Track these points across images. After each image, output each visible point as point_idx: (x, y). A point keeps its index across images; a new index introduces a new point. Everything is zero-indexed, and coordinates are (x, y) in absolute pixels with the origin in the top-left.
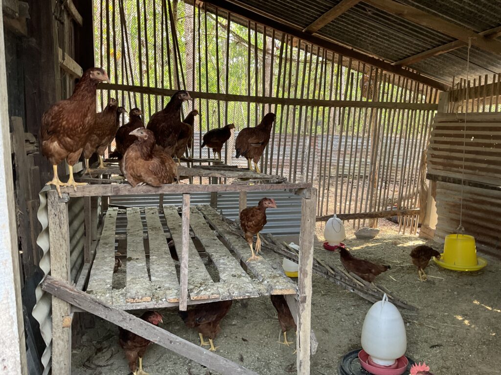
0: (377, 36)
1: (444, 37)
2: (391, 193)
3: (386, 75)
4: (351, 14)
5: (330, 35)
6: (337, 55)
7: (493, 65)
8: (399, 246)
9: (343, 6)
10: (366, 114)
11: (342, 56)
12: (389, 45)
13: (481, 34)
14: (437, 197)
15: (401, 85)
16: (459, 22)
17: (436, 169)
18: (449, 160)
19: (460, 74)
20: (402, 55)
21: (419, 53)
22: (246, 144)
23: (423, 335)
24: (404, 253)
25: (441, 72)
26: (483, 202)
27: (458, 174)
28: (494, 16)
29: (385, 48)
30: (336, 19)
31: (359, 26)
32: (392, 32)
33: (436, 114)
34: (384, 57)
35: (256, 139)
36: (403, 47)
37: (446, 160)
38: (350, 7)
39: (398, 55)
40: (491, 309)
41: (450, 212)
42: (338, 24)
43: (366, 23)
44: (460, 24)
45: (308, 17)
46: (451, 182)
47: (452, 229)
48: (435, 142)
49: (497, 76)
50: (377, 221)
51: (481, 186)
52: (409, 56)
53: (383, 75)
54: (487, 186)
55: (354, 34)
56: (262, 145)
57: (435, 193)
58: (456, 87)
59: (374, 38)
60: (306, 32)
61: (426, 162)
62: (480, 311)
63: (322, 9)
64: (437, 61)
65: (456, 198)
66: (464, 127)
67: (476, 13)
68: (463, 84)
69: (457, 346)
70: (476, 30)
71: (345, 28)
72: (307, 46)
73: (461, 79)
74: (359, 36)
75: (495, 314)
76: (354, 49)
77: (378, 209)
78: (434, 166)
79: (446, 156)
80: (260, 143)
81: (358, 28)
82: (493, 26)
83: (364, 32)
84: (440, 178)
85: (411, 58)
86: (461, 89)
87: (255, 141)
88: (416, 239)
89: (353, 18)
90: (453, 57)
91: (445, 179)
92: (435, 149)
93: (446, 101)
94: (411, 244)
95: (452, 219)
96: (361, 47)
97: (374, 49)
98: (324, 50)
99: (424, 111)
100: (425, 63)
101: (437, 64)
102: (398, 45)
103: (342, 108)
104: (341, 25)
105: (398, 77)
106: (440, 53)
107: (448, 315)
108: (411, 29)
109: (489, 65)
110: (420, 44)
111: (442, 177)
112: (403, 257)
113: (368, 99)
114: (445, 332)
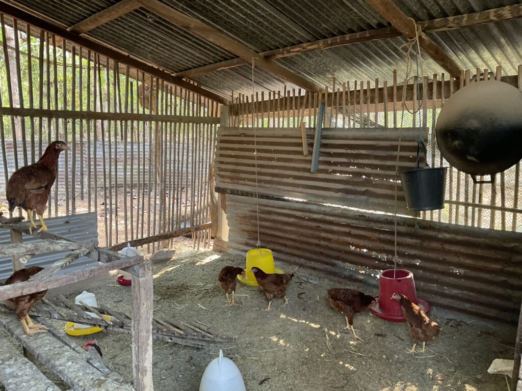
0: (157, 45)
1: (227, 53)
2: (183, 209)
3: (167, 86)
4: (128, 19)
5: (102, 37)
6: (112, 62)
7: (268, 83)
8: (197, 264)
9: (120, 8)
10: (151, 128)
11: (117, 63)
12: (170, 55)
13: (261, 54)
14: (227, 210)
15: (183, 96)
16: (241, 41)
17: (224, 182)
18: (236, 174)
19: (238, 89)
20: (183, 66)
21: (200, 66)
22: (23, 191)
23: (249, 371)
24: (205, 272)
25: (221, 86)
26: (270, 213)
27: (245, 186)
28: (274, 39)
29: (165, 58)
30: (112, 21)
31: (137, 32)
32: (175, 43)
33: (218, 127)
34: (164, 67)
35: (37, 182)
36: (185, 59)
37: (233, 173)
38: (129, 11)
39: (179, 66)
40: (297, 321)
41: (241, 224)
42: (113, 27)
43: (146, 30)
44: (243, 43)
45: (75, 14)
46: (239, 195)
47: (244, 240)
48: (221, 155)
49: (272, 93)
50: (172, 241)
51: (267, 197)
52: (191, 68)
53: (165, 86)
54: (272, 197)
55: (132, 40)
56: (45, 189)
57: (225, 205)
58: (235, 102)
59: (153, 47)
60: (71, 31)
61: (213, 175)
62: (288, 326)
63: (94, 8)
64: (218, 76)
65: (245, 210)
66: (254, 142)
67: (258, 34)
68: (242, 99)
69: (282, 375)
70: (257, 50)
71: (121, 33)
72: (74, 48)
73: (240, 94)
74: (138, 43)
75: (302, 326)
76: (131, 56)
77: (172, 228)
78: (222, 179)
79: (232, 169)
80: (42, 187)
81: (137, 34)
82: (272, 47)
83: (143, 39)
84: (228, 191)
85: (193, 71)
86: (241, 104)
87: (36, 186)
88: (212, 254)
89: (131, 23)
90: (234, 73)
91: (233, 192)
92: (222, 163)
93: (227, 114)
94: (207, 260)
95: (243, 230)
96: (139, 54)
97: (154, 58)
98: (95, 54)
99: (208, 125)
100: (206, 76)
101: (217, 78)
102: (180, 56)
103: (123, 121)
104: (116, 28)
105: (180, 89)
106: (222, 68)
107: (264, 339)
108: (195, 42)
109: (264, 83)
110: (202, 57)
111: (231, 190)
112: (205, 277)
113: (151, 112)
114: (267, 361)
